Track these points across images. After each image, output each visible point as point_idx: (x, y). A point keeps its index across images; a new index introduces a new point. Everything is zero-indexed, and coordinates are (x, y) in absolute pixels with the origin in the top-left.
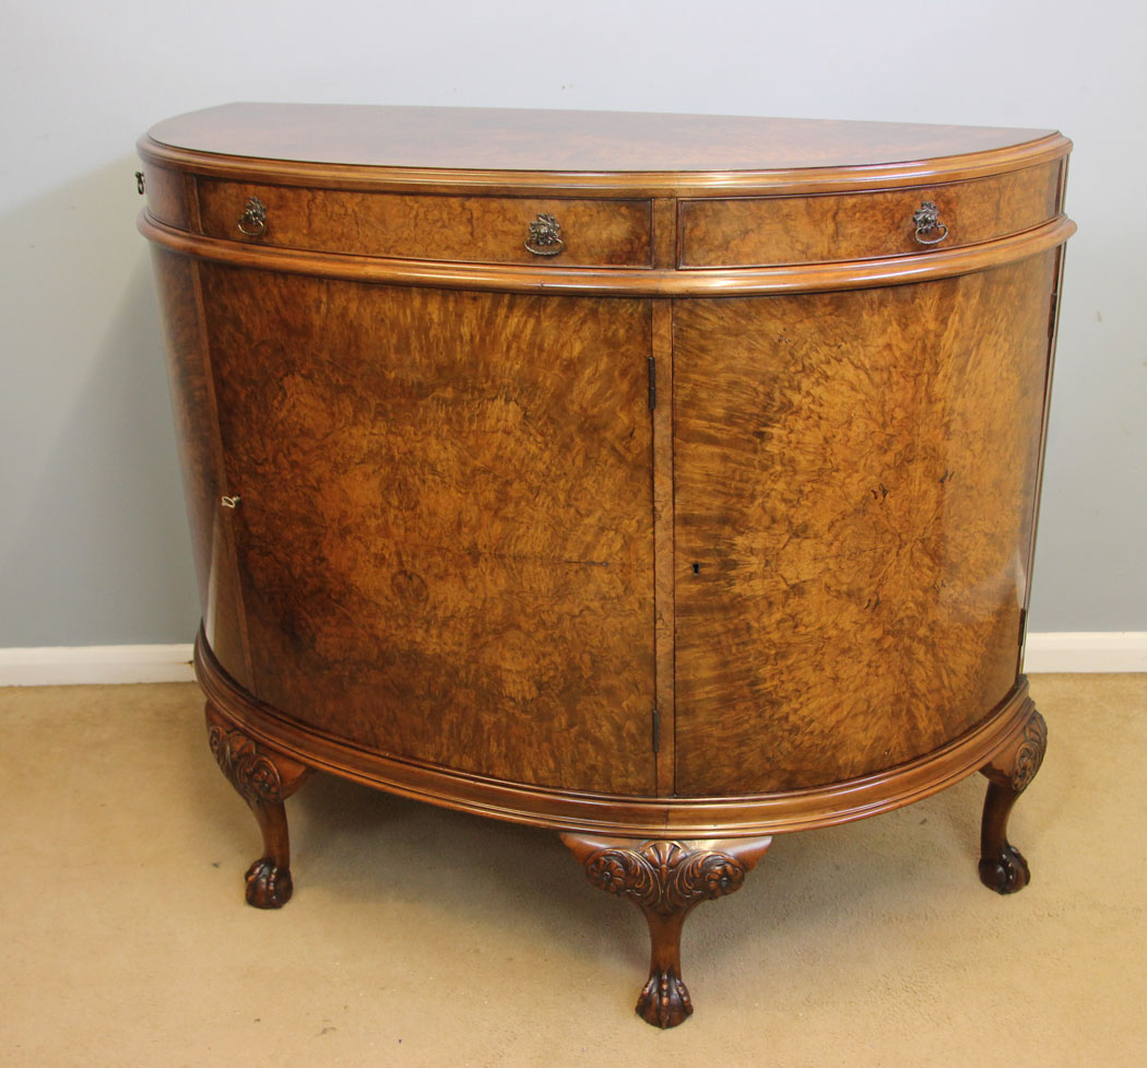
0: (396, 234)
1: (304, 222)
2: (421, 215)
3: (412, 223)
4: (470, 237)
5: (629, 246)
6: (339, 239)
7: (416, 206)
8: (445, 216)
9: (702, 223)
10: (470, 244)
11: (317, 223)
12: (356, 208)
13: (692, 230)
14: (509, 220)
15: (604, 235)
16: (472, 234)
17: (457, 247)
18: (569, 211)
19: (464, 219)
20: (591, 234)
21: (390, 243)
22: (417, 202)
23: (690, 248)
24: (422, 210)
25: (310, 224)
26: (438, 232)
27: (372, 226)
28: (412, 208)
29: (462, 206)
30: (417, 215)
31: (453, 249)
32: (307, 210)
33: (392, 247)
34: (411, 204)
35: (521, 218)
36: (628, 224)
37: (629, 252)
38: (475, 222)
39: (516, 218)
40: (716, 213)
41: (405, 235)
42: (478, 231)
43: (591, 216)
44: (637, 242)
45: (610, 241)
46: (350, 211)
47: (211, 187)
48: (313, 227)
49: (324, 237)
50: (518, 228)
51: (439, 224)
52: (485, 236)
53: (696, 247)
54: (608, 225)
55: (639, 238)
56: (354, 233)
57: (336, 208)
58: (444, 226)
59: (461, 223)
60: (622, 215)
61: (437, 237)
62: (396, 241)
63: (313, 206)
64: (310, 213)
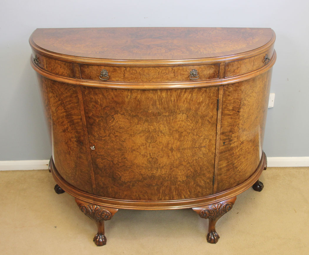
0: (152, 77)
1: (122, 75)
2: (160, 72)
3: (157, 74)
4: (174, 76)
5: (214, 74)
6: (134, 79)
7: (159, 70)
8: (167, 72)
9: (230, 67)
10: (174, 78)
11: (126, 75)
12: (140, 71)
13: (228, 69)
14: (185, 71)
15: (208, 72)
16: (174, 75)
17: (170, 79)
18: (200, 68)
19: (172, 72)
20: (205, 72)
21: (151, 79)
22: (159, 69)
23: (227, 73)
24: (160, 71)
25: (124, 76)
26: (165, 76)
27: (145, 75)
28: (157, 70)
29: (172, 69)
30: (159, 72)
31: (169, 79)
32: (123, 72)
33: (151, 80)
34: (157, 69)
35: (188, 70)
36: (214, 69)
37: (214, 76)
38: (175, 73)
39: (186, 71)
40: (233, 65)
41: (155, 77)
42: (176, 75)
43: (205, 68)
44: (216, 73)
45: (209, 73)
46: (138, 72)
47: (86, 67)
48: (125, 76)
49: (129, 79)
50: (186, 73)
51: (165, 74)
52: (178, 75)
54: (209, 70)
55: (216, 72)
56: (139, 77)
57: (134, 71)
58: (167, 74)
59: (171, 73)
60: (213, 68)
61: (164, 77)
62: (152, 79)
63: (126, 71)
64: (124, 73)
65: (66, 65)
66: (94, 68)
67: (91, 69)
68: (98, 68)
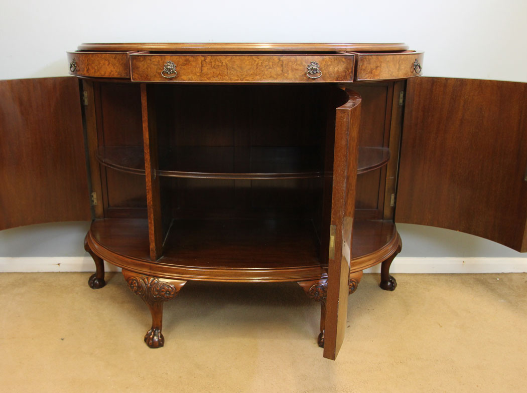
0: (247, 72)
1: (198, 70)
2: (260, 64)
3: (255, 67)
4: (281, 72)
5: (344, 74)
6: (217, 76)
7: (257, 60)
8: (271, 64)
9: (365, 63)
10: (281, 74)
11: (205, 70)
12: (227, 62)
13: (362, 66)
14: (299, 65)
15: (336, 69)
16: (282, 71)
17: (275, 76)
18: (323, 60)
19: (279, 65)
20: (331, 69)
21: (244, 76)
22: (258, 58)
23: (361, 73)
24: (260, 62)
25: (202, 70)
26: (267, 71)
27: (235, 70)
28: (255, 61)
29: (279, 60)
30: (258, 63)
31: (273, 77)
32: (200, 65)
33: (244, 78)
34: (255, 59)
35: (304, 63)
36: (345, 65)
37: (344, 76)
38: (284, 66)
39: (302, 63)
40: (369, 60)
41: (252, 72)
42: (285, 69)
43: (331, 62)
44: (347, 72)
45: (338, 71)
46: (224, 64)
47: (142, 59)
48: (203, 72)
49: (209, 76)
50: (301, 67)
51: (268, 67)
52: (288, 71)
53: (362, 72)
54: (338, 66)
55: (348, 71)
56: (226, 73)
57: (217, 63)
58: (270, 68)
59: (278, 66)
60: (343, 62)
61: (266, 72)
62: (246, 76)
63: (204, 63)
64: (202, 66)
65: (117, 59)
66: (154, 60)
67: (149, 62)
68: (160, 60)
